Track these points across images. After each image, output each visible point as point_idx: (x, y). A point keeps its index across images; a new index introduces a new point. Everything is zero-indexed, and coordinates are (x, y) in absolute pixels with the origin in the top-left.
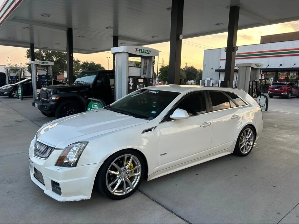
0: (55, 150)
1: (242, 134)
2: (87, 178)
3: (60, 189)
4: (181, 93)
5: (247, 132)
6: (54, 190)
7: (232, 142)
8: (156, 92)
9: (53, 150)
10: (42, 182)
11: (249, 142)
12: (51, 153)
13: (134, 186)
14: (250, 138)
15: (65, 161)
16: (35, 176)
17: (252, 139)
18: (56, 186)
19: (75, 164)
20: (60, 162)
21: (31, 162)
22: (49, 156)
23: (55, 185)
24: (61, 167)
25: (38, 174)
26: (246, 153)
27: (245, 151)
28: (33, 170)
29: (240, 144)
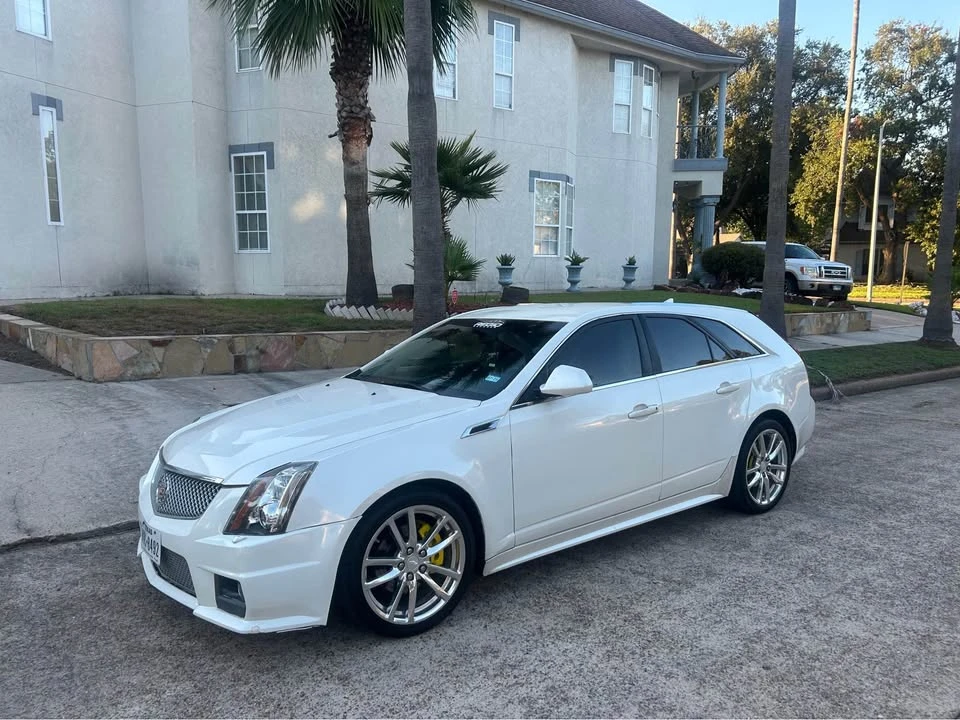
0: (222, 490)
1: (754, 444)
2: (316, 563)
3: (242, 599)
4: (566, 323)
5: (767, 439)
6: (223, 605)
7: (725, 462)
9: (216, 492)
10: (187, 587)
11: (774, 471)
12: (210, 501)
14: (775, 461)
15: (252, 521)
16: (159, 574)
17: (784, 465)
18: (228, 592)
19: (282, 527)
20: (240, 523)
21: (150, 532)
22: (204, 510)
23: (224, 590)
24: (242, 537)
25: (172, 565)
26: (765, 502)
27: (763, 500)
28: (159, 554)
29: (748, 472)
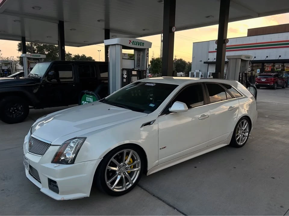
0: (51, 147)
1: (238, 126)
2: (85, 175)
3: (57, 187)
4: (179, 85)
5: (243, 123)
6: (51, 188)
7: (229, 134)
8: (153, 85)
9: (49, 146)
10: (38, 179)
11: (245, 133)
12: (47, 150)
13: (134, 182)
14: (245, 130)
15: (62, 158)
16: (30, 173)
17: (248, 130)
19: (73, 161)
20: (58, 159)
21: (26, 159)
22: (45, 153)
23: (52, 183)
24: (58, 165)
25: (33, 172)
26: (241, 144)
27: (241, 143)
28: (29, 167)
29: (236, 135)
